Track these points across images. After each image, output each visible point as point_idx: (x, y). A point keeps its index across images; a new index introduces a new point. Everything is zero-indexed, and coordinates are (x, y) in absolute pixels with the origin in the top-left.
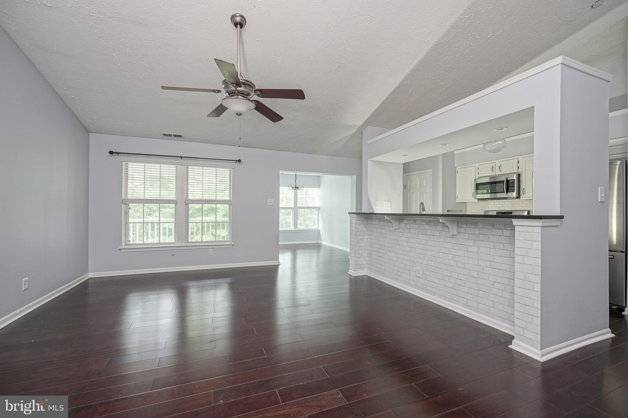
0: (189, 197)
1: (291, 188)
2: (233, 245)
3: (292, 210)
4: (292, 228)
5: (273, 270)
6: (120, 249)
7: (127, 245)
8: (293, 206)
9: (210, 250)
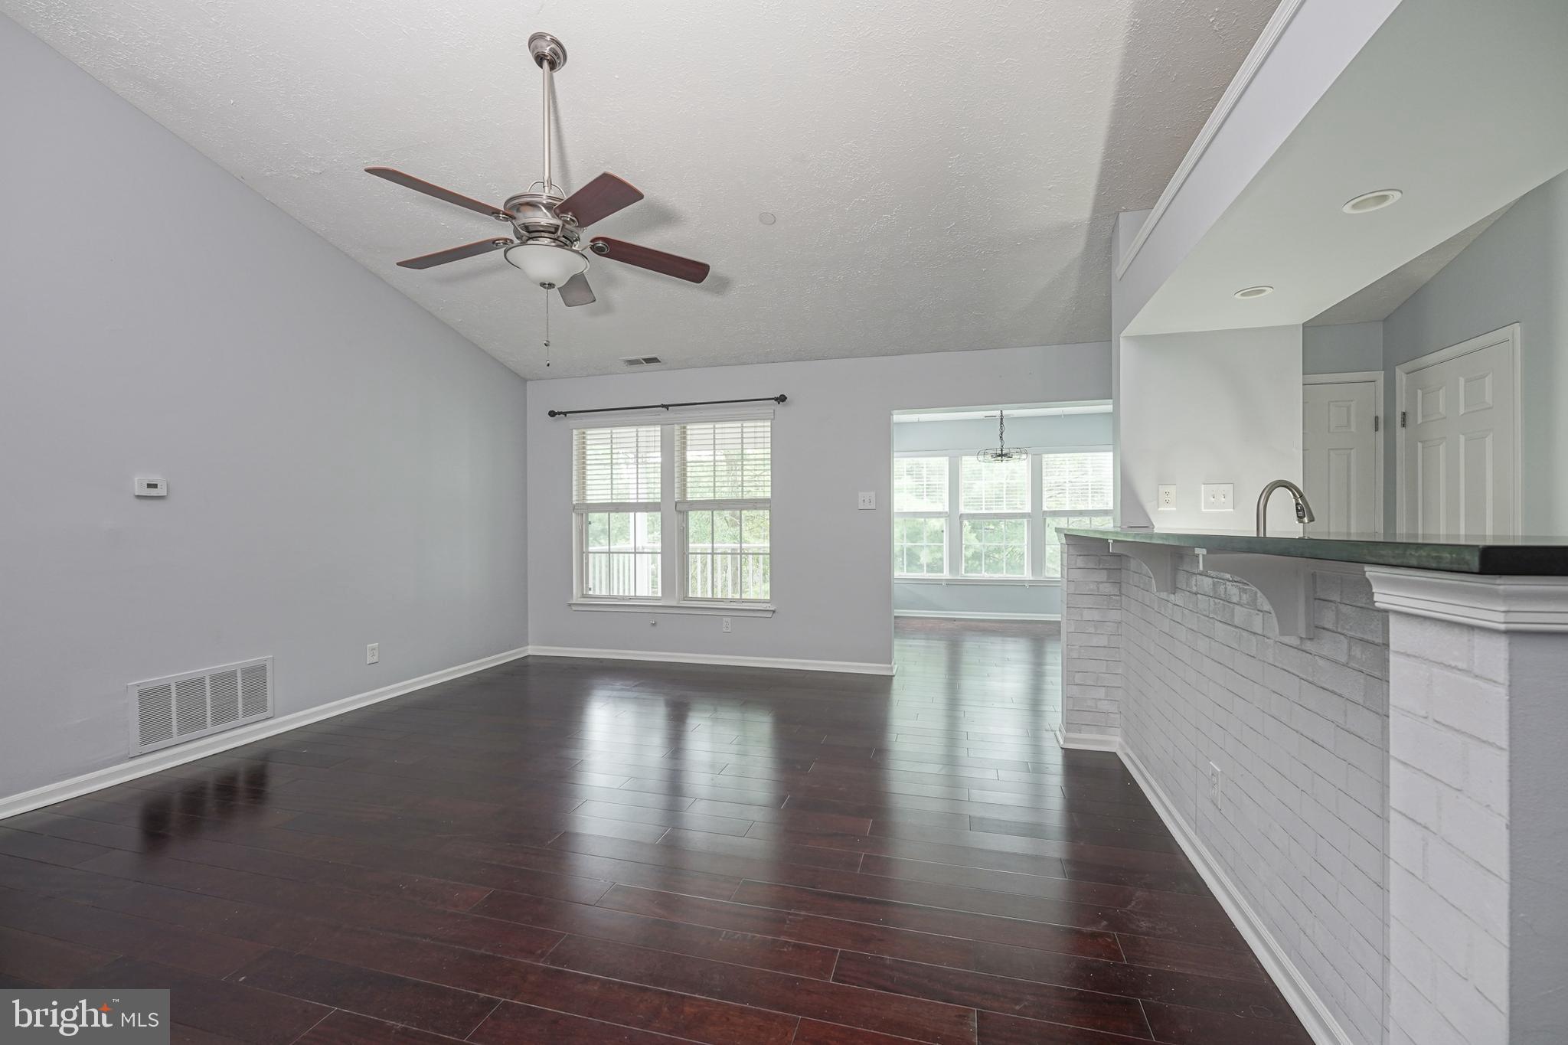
0: (689, 495)
1: (988, 457)
2: (774, 612)
3: (1028, 521)
4: (1027, 575)
5: (877, 689)
6: (570, 605)
7: (584, 596)
8: (1028, 509)
9: (725, 619)
